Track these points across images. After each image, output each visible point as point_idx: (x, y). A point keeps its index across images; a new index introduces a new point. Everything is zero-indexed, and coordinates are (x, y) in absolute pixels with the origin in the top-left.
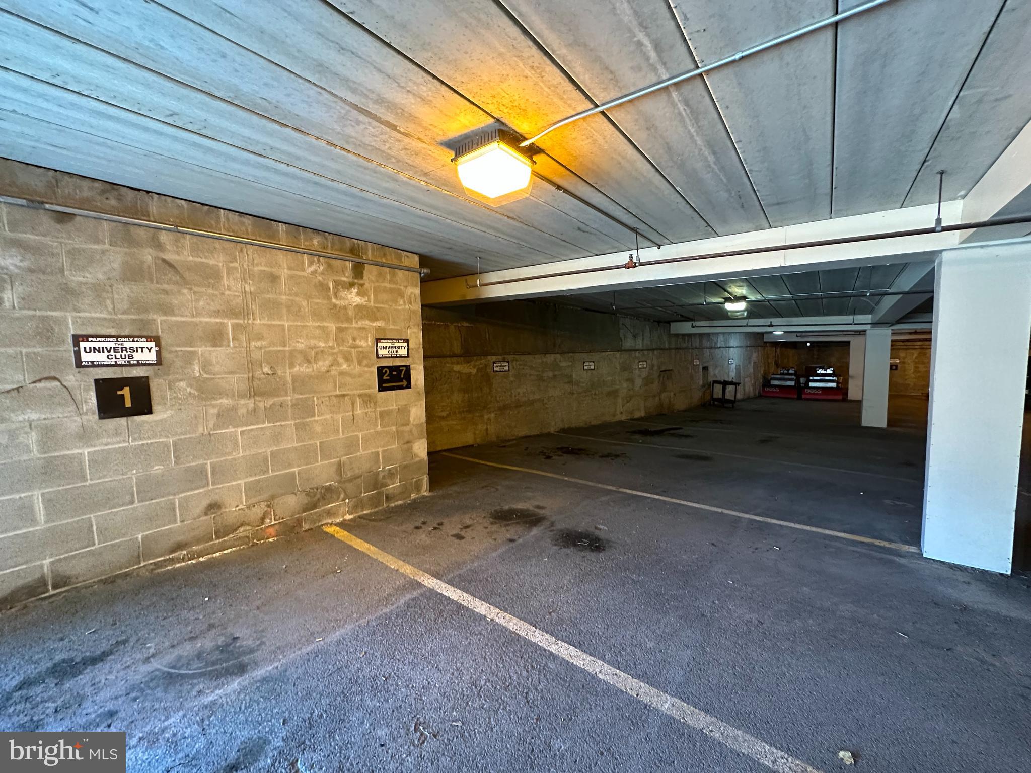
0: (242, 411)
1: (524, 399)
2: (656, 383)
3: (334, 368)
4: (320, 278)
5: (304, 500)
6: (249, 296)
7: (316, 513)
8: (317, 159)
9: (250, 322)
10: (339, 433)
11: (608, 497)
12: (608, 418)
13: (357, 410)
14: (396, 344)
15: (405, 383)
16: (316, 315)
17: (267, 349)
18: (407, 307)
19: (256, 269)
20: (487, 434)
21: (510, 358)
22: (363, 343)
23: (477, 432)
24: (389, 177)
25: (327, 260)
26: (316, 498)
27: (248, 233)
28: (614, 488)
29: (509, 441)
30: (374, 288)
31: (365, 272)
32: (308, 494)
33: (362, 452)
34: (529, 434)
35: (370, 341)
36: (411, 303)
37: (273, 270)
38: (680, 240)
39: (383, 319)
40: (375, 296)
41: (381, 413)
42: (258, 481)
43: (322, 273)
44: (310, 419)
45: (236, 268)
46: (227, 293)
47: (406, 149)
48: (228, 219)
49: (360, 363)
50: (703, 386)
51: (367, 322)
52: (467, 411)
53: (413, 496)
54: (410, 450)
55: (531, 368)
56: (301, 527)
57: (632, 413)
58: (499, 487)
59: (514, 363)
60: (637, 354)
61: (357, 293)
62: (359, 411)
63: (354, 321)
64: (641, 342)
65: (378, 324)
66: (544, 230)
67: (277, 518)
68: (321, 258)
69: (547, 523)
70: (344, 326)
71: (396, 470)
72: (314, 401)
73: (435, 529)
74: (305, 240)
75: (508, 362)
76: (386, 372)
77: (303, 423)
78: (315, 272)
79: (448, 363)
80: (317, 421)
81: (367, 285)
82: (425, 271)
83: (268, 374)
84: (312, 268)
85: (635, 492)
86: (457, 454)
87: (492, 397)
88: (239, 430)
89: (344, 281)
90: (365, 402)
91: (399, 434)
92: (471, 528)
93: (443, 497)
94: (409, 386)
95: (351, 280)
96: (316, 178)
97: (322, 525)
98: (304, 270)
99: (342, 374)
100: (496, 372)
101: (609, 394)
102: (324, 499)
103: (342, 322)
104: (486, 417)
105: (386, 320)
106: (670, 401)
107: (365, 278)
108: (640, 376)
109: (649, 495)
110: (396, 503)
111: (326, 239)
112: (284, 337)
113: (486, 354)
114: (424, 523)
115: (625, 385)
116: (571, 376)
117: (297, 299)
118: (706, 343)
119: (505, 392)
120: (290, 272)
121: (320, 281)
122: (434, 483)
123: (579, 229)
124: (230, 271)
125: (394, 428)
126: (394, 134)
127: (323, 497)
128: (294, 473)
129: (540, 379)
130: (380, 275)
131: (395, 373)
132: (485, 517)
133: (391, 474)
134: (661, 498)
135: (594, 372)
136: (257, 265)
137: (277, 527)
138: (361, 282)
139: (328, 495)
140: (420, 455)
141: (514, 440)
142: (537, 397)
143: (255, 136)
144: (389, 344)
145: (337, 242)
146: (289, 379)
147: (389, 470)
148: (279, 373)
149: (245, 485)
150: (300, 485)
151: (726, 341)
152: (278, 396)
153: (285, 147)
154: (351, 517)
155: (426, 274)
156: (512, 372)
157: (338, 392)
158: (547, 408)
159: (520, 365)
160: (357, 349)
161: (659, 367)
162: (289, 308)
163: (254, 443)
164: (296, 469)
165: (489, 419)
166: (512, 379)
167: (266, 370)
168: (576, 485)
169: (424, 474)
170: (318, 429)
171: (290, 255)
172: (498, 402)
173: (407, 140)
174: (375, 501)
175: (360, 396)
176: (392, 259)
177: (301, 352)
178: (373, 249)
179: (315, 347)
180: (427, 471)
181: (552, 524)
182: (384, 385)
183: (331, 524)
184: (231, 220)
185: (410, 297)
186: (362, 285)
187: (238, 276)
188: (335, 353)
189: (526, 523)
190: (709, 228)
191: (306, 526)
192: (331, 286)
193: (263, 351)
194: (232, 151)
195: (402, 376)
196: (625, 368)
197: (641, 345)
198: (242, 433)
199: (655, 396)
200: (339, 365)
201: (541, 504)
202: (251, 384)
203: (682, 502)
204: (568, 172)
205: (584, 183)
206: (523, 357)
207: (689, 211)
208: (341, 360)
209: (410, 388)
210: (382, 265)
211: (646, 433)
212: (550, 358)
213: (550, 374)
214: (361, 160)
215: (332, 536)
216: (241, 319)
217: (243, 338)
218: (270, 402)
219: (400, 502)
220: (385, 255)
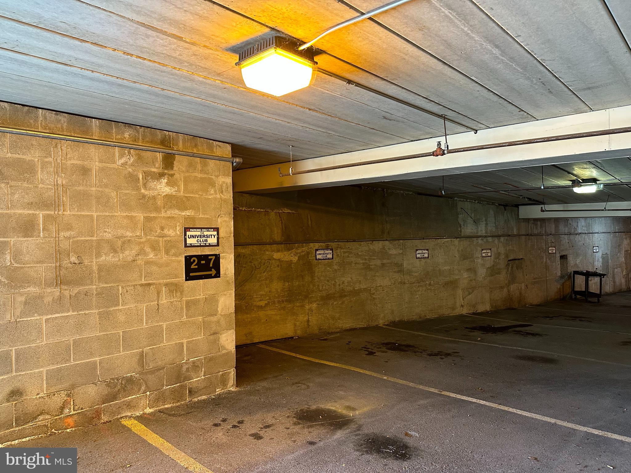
0: (48, 299)
1: (349, 288)
2: (504, 272)
3: (140, 257)
4: (130, 170)
5: (106, 391)
6: (60, 189)
7: (116, 404)
8: (117, 66)
9: (60, 213)
10: (143, 323)
11: (428, 400)
12: (446, 312)
13: (162, 300)
14: (206, 233)
15: (213, 272)
16: (125, 205)
17: (75, 239)
18: (218, 196)
19: (69, 162)
20: (309, 325)
21: (333, 245)
22: (171, 233)
23: (298, 323)
24: (185, 78)
25: (137, 152)
26: (116, 389)
27: (63, 131)
28: (436, 391)
29: (332, 333)
30: (185, 178)
31: (175, 162)
32: (108, 385)
33: (165, 343)
34: (354, 327)
35: (179, 230)
36: (222, 192)
37: (86, 163)
38: (496, 125)
39: (192, 208)
40: (185, 185)
41: (188, 303)
42: (60, 370)
43: (132, 165)
44: (113, 308)
45: (51, 163)
46: (41, 186)
47: (195, 55)
48: (45, 118)
49: (167, 252)
50: (562, 277)
51: (177, 211)
52: (286, 301)
53: (218, 391)
54: (216, 342)
55: (357, 255)
56: (99, 418)
57: (474, 306)
58: (311, 385)
59: (338, 251)
60: (480, 241)
61: (167, 183)
62: (164, 301)
63: (163, 211)
64: (484, 228)
65: (188, 213)
66: (349, 119)
67: (76, 408)
68: (132, 151)
69: (353, 426)
70: (152, 215)
71: (201, 363)
72: (118, 290)
73: (234, 426)
74: (117, 134)
75: (332, 250)
76: (194, 261)
77: (107, 312)
78: (124, 164)
79: (267, 251)
80: (120, 310)
81: (177, 176)
82: (237, 160)
83: (75, 263)
84: (122, 161)
85: (459, 396)
86: (272, 346)
87: (314, 286)
88: (45, 318)
89: (154, 172)
90: (171, 291)
91: (206, 325)
92: (271, 428)
93: (250, 393)
94: (218, 275)
95: (160, 170)
96: (120, 81)
97: (122, 418)
98: (114, 162)
99: (148, 263)
100: (319, 259)
101: (447, 284)
102: (125, 391)
103: (150, 211)
104: (307, 307)
105: (196, 208)
106: (521, 293)
107: (175, 168)
108: (483, 265)
109: (474, 400)
110: (199, 398)
111: (138, 132)
112: (92, 227)
113: (307, 241)
114: (224, 420)
115: (465, 275)
116: (402, 265)
117: (107, 190)
118: (562, 228)
119: (328, 281)
120: (101, 165)
121: (129, 172)
122: (241, 378)
123: (385, 118)
124: (44, 165)
125: (200, 318)
126: (182, 43)
127: (124, 389)
128: (95, 362)
129: (367, 268)
130: (191, 165)
131: (203, 262)
132: (288, 417)
133: (195, 367)
134: (487, 404)
135: (428, 260)
136: (70, 159)
137: (76, 417)
138: (171, 172)
139: (129, 387)
140: (227, 347)
141: (337, 332)
142: (363, 286)
143: (60, 50)
144: (198, 233)
145: (148, 134)
146: (95, 268)
147: (194, 362)
148: (86, 262)
149: (47, 373)
150: (101, 374)
151: (588, 226)
152: (82, 285)
153: (87, 57)
154: (151, 410)
155: (238, 163)
156: (336, 260)
157: (143, 282)
158: (374, 298)
159: (344, 252)
160: (165, 239)
161: (507, 256)
162: (98, 199)
163: (58, 331)
164: (97, 359)
165: (311, 310)
166: (336, 267)
167: (73, 259)
168: (394, 385)
169: (230, 368)
170: (122, 318)
171: (102, 149)
172: (321, 291)
173: (194, 48)
174: (177, 394)
175: (166, 285)
176: (203, 149)
177: (108, 241)
178: (184, 141)
179: (122, 237)
180: (234, 364)
181: (359, 428)
182: (191, 274)
183: (130, 417)
184: (48, 118)
185: (222, 186)
186: (172, 175)
187: (52, 169)
188: (142, 243)
189: (331, 424)
190: (522, 113)
191: (104, 418)
192: (141, 177)
193: (71, 240)
194: (42, 62)
195: (211, 265)
196: (465, 256)
197: (484, 232)
198: (47, 320)
199: (502, 288)
200: (146, 254)
201: (352, 405)
202: (58, 273)
203: (511, 410)
204: (355, 68)
205: (373, 77)
206: (349, 245)
207: (496, 98)
208: (148, 250)
209: (219, 277)
210: (193, 155)
211: (487, 329)
212: (377, 246)
213: (378, 262)
214: (157, 65)
215: (129, 430)
216: (52, 211)
217: (53, 228)
218: (76, 290)
219: (204, 397)
220: (196, 146)
